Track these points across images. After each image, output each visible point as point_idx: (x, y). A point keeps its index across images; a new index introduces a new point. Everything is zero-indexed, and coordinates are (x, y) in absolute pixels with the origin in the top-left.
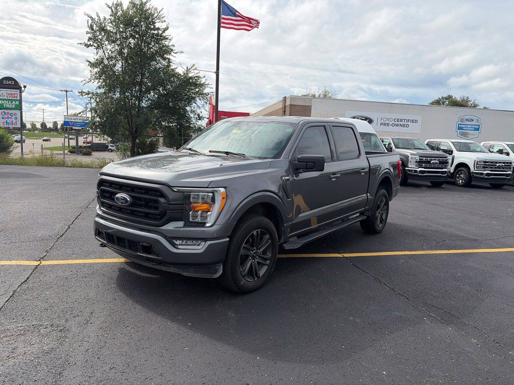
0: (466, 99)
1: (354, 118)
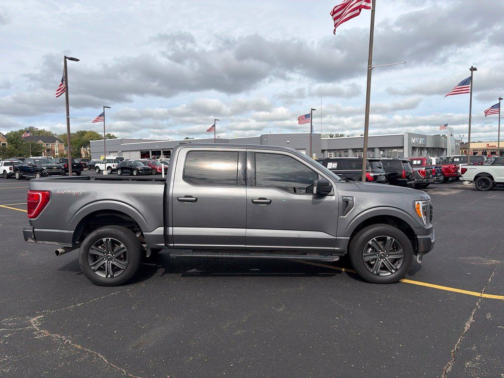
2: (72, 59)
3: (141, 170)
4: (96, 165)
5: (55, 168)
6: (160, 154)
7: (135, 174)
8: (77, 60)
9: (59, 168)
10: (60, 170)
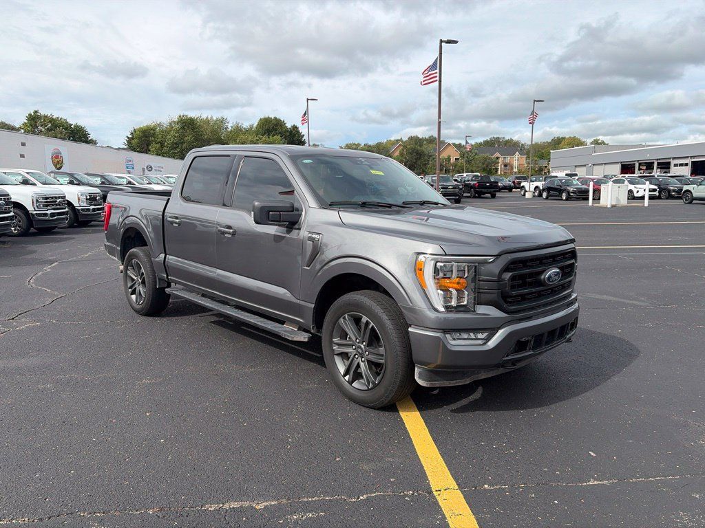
2: (449, 42)
3: (574, 192)
4: (522, 185)
5: (450, 187)
6: (653, 168)
7: (564, 198)
8: (456, 42)
9: (455, 188)
10: (457, 191)
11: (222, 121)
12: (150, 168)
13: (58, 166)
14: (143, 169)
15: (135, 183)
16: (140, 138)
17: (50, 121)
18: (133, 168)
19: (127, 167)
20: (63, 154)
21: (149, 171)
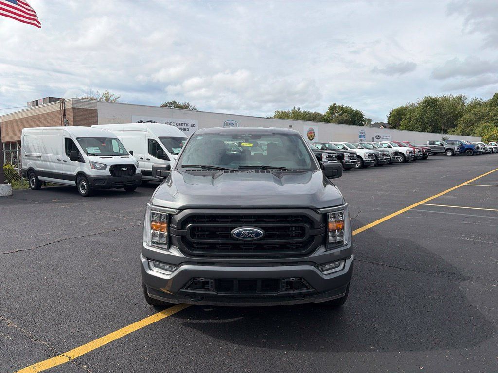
0: (187, 104)
1: (141, 122)
11: (460, 98)
12: (378, 137)
13: (311, 139)
14: (373, 138)
15: (348, 148)
16: (395, 116)
17: (342, 109)
18: (365, 138)
19: (360, 137)
20: (315, 131)
21: (378, 139)
